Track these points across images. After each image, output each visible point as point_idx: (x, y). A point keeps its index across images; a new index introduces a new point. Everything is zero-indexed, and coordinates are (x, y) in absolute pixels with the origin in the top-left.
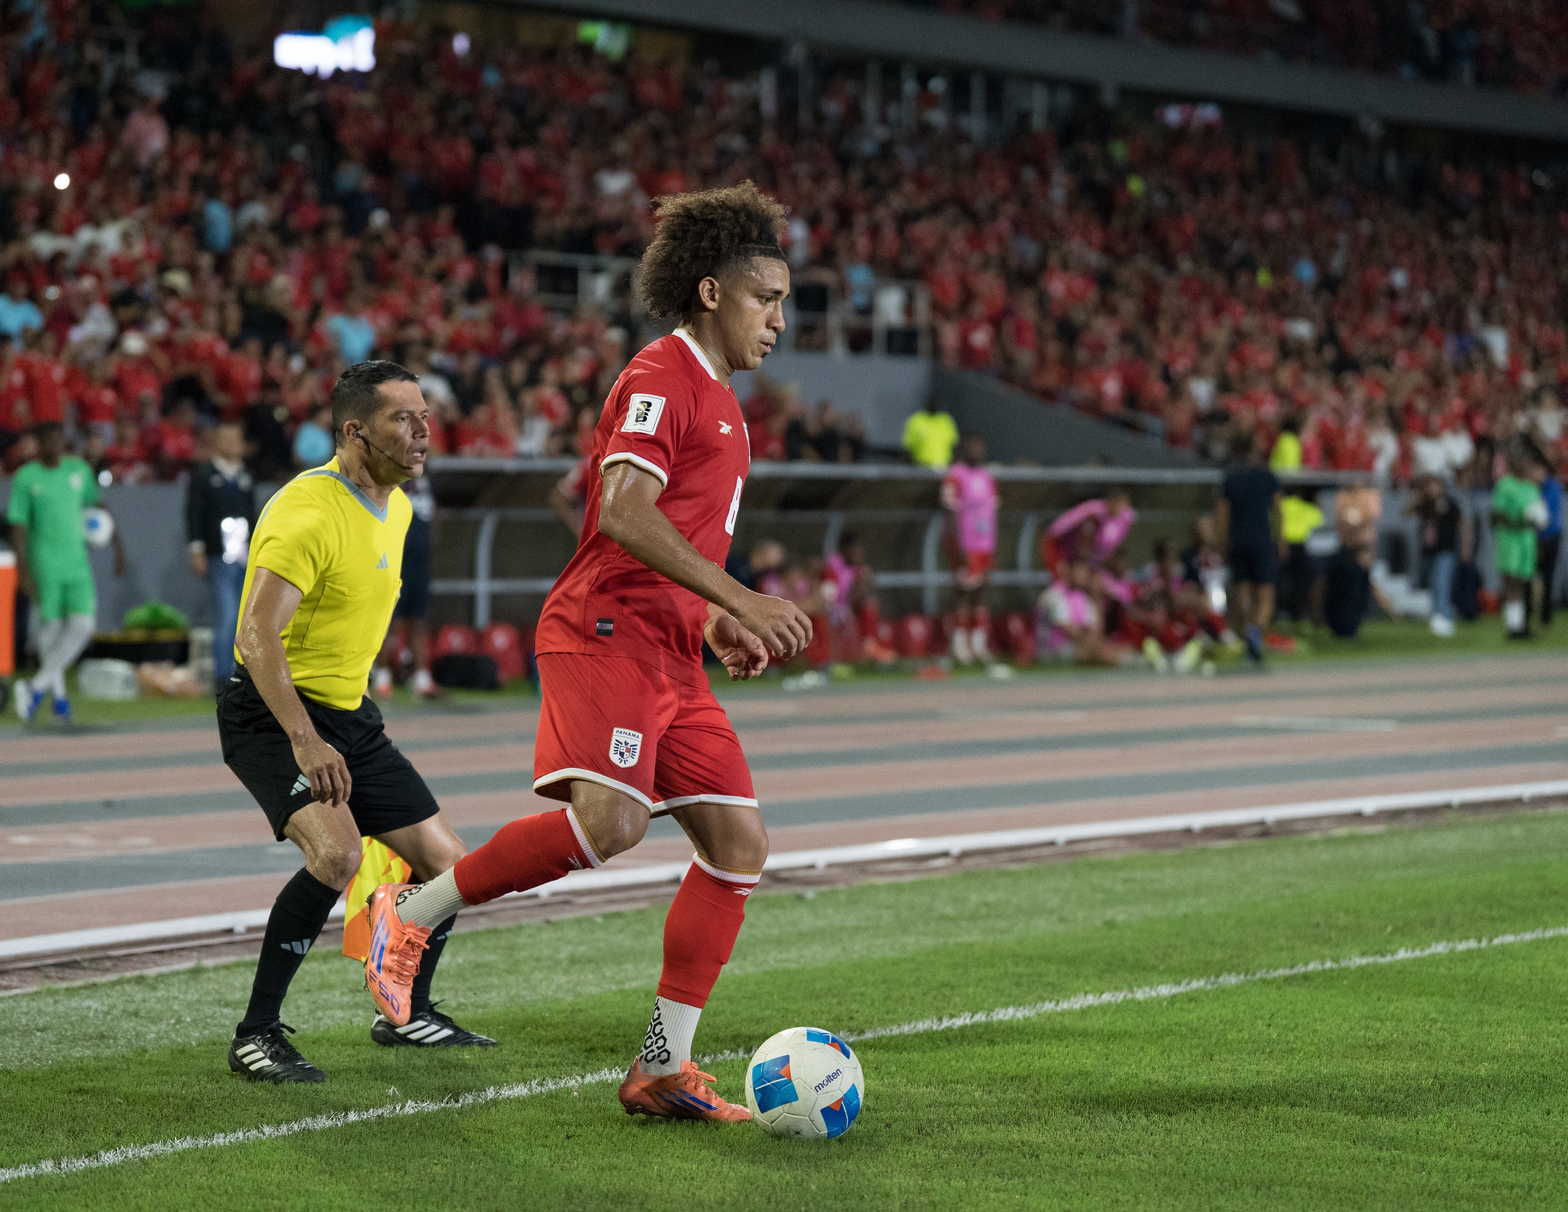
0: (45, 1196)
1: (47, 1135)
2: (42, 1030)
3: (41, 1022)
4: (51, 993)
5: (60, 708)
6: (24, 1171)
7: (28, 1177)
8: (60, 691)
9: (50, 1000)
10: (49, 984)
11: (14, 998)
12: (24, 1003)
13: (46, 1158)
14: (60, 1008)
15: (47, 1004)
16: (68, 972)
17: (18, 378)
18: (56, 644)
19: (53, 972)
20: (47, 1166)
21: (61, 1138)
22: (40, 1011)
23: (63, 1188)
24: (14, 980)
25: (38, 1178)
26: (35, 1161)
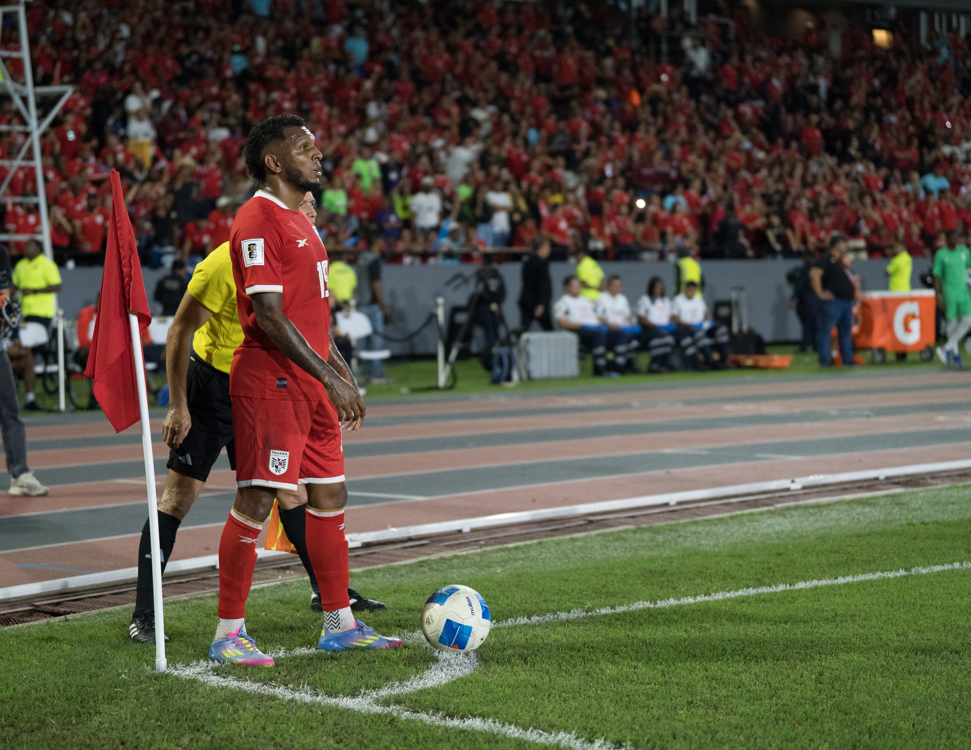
0: (956, 578)
1: (956, 552)
2: (953, 503)
3: (952, 500)
4: (957, 487)
5: (957, 359)
6: (947, 567)
7: (948, 570)
8: (956, 351)
9: (955, 491)
10: (954, 484)
11: (940, 489)
12: (944, 491)
13: (956, 561)
14: (960, 494)
15: (954, 492)
16: (963, 478)
17: (936, 211)
18: (955, 330)
19: (956, 478)
20: (957, 565)
21: (963, 552)
22: (951, 496)
23: (964, 575)
24: (939, 481)
25: (953, 571)
26: (951, 563)
